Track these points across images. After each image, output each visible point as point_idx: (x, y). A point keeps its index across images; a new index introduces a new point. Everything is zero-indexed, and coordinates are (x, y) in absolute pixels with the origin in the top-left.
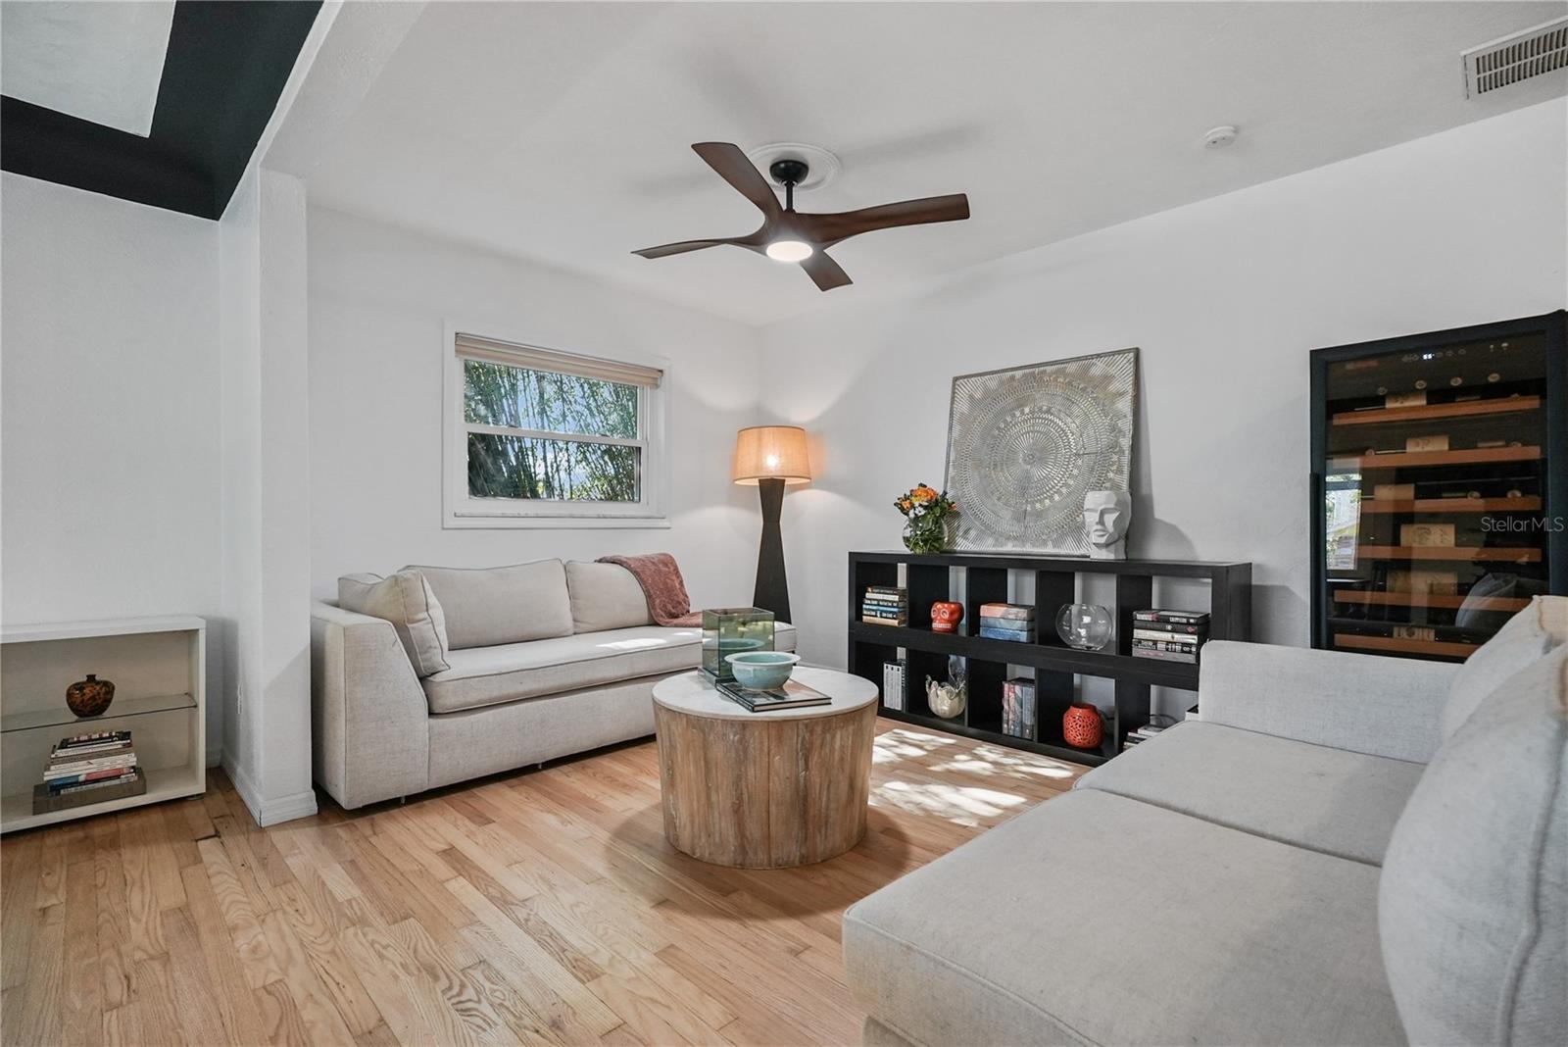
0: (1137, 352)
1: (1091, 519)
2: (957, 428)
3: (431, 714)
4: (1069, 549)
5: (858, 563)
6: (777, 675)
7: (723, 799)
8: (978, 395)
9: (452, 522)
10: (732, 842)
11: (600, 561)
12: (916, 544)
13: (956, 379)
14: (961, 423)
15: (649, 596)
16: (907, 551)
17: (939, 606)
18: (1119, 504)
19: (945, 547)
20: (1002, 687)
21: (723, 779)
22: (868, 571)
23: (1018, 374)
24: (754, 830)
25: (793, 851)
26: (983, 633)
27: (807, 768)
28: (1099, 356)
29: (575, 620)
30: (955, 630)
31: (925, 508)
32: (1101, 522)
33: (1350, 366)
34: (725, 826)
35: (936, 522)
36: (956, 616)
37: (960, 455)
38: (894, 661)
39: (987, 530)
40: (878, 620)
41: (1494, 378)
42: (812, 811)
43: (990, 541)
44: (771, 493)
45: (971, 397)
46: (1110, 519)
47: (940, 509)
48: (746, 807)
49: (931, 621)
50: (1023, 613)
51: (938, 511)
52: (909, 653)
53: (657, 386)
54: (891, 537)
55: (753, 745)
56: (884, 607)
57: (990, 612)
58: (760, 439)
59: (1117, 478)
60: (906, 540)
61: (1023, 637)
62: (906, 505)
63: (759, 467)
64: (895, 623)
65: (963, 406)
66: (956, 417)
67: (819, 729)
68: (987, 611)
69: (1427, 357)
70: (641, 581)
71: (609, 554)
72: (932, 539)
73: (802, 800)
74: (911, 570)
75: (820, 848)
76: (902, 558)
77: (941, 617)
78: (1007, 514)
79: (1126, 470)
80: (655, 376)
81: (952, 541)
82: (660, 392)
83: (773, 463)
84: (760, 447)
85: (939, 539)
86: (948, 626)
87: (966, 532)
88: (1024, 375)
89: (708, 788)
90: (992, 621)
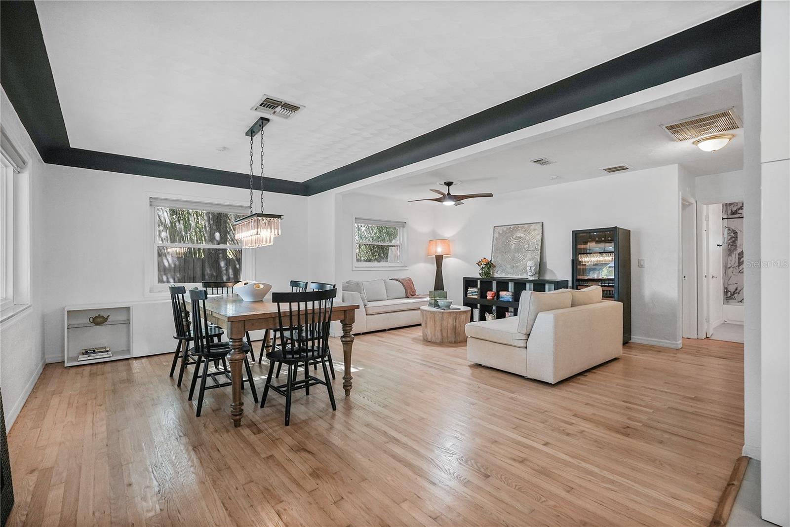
0: (543, 223)
1: (528, 268)
2: (495, 241)
3: (366, 315)
4: (524, 277)
5: (466, 281)
6: (448, 304)
7: (438, 329)
8: (501, 232)
9: (354, 269)
10: (440, 337)
11: (391, 279)
12: (483, 275)
13: (495, 227)
14: (496, 240)
15: (406, 289)
16: (480, 277)
17: (489, 292)
18: (535, 265)
19: (491, 276)
20: (505, 314)
21: (438, 324)
22: (469, 283)
23: (512, 227)
24: (445, 335)
25: (453, 340)
26: (500, 299)
27: (456, 322)
28: (533, 223)
29: (387, 296)
30: (493, 299)
31: (485, 265)
32: (530, 269)
33: (581, 234)
34: (439, 334)
35: (488, 269)
36: (493, 295)
37: (496, 249)
38: (477, 308)
39: (504, 271)
40: (472, 296)
41: (610, 239)
42: (457, 331)
43: (504, 274)
44: (439, 260)
45: (499, 232)
46: (533, 269)
47: (489, 265)
48: (443, 330)
49: (487, 296)
50: (511, 294)
51: (489, 266)
52: (481, 306)
53: (404, 227)
54: (475, 273)
55: (445, 317)
56: (473, 293)
57: (502, 293)
58: (436, 243)
59: (537, 257)
60: (480, 273)
61: (511, 300)
62: (480, 264)
63: (436, 252)
64: (477, 297)
65: (497, 235)
66: (495, 238)
67: (458, 314)
68: (501, 293)
69: (595, 234)
70: (404, 285)
71: (394, 278)
72: (487, 273)
73: (455, 328)
74: (481, 282)
75: (458, 339)
76: (479, 279)
77: (489, 295)
78: (509, 266)
79: (539, 255)
80: (404, 224)
81: (493, 274)
82: (405, 229)
83: (440, 250)
84: (436, 246)
85: (489, 274)
86: (491, 298)
87: (497, 271)
88: (513, 227)
89: (435, 326)
90: (502, 296)
